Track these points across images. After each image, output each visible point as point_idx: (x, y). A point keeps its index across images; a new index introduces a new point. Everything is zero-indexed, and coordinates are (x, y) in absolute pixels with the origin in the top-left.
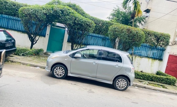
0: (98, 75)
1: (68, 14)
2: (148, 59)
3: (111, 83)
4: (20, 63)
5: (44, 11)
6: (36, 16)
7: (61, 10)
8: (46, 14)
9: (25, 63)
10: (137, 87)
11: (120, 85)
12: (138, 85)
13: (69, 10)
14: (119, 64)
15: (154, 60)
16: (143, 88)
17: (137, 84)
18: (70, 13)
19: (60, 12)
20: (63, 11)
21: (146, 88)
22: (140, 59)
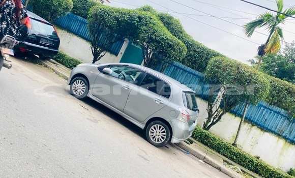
0: (127, 109)
1: (146, 24)
2: (277, 138)
3: (142, 126)
4: (53, 70)
5: (117, 15)
6: (103, 19)
7: (139, 17)
8: (117, 19)
9: (58, 72)
10: (203, 162)
11: (155, 134)
12: (208, 160)
13: (151, 19)
14: (164, 100)
15: (289, 144)
16: (215, 168)
17: (207, 157)
18: (150, 23)
19: (137, 19)
20: (142, 18)
21: (220, 170)
22: (260, 134)
